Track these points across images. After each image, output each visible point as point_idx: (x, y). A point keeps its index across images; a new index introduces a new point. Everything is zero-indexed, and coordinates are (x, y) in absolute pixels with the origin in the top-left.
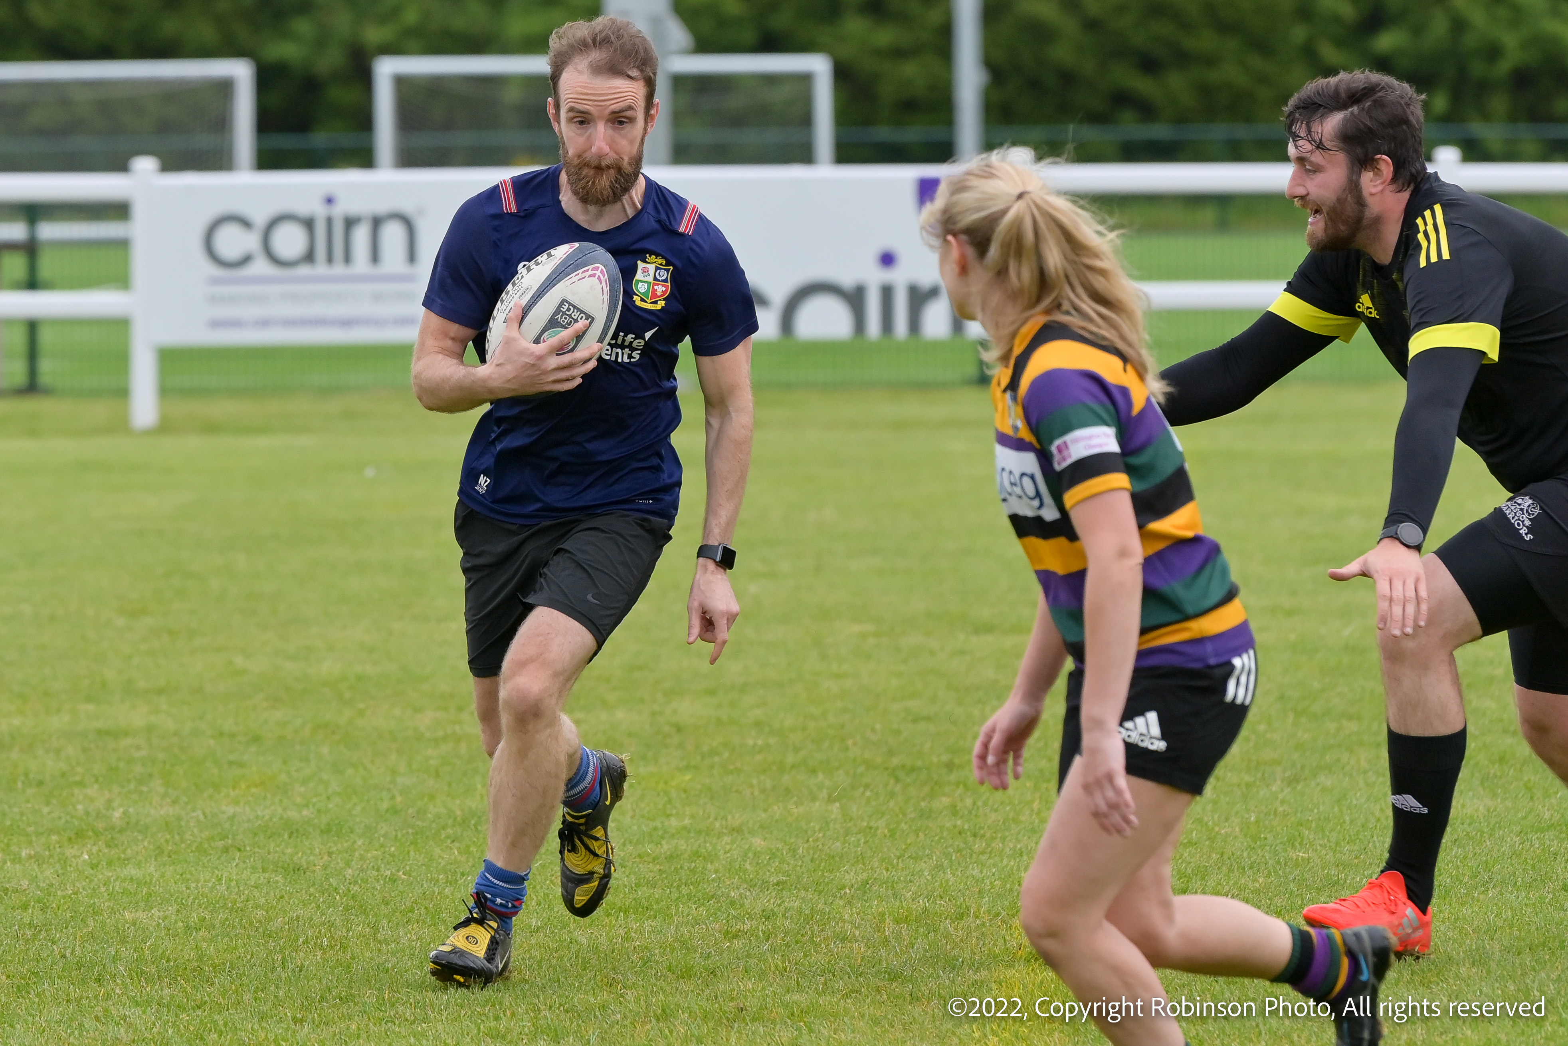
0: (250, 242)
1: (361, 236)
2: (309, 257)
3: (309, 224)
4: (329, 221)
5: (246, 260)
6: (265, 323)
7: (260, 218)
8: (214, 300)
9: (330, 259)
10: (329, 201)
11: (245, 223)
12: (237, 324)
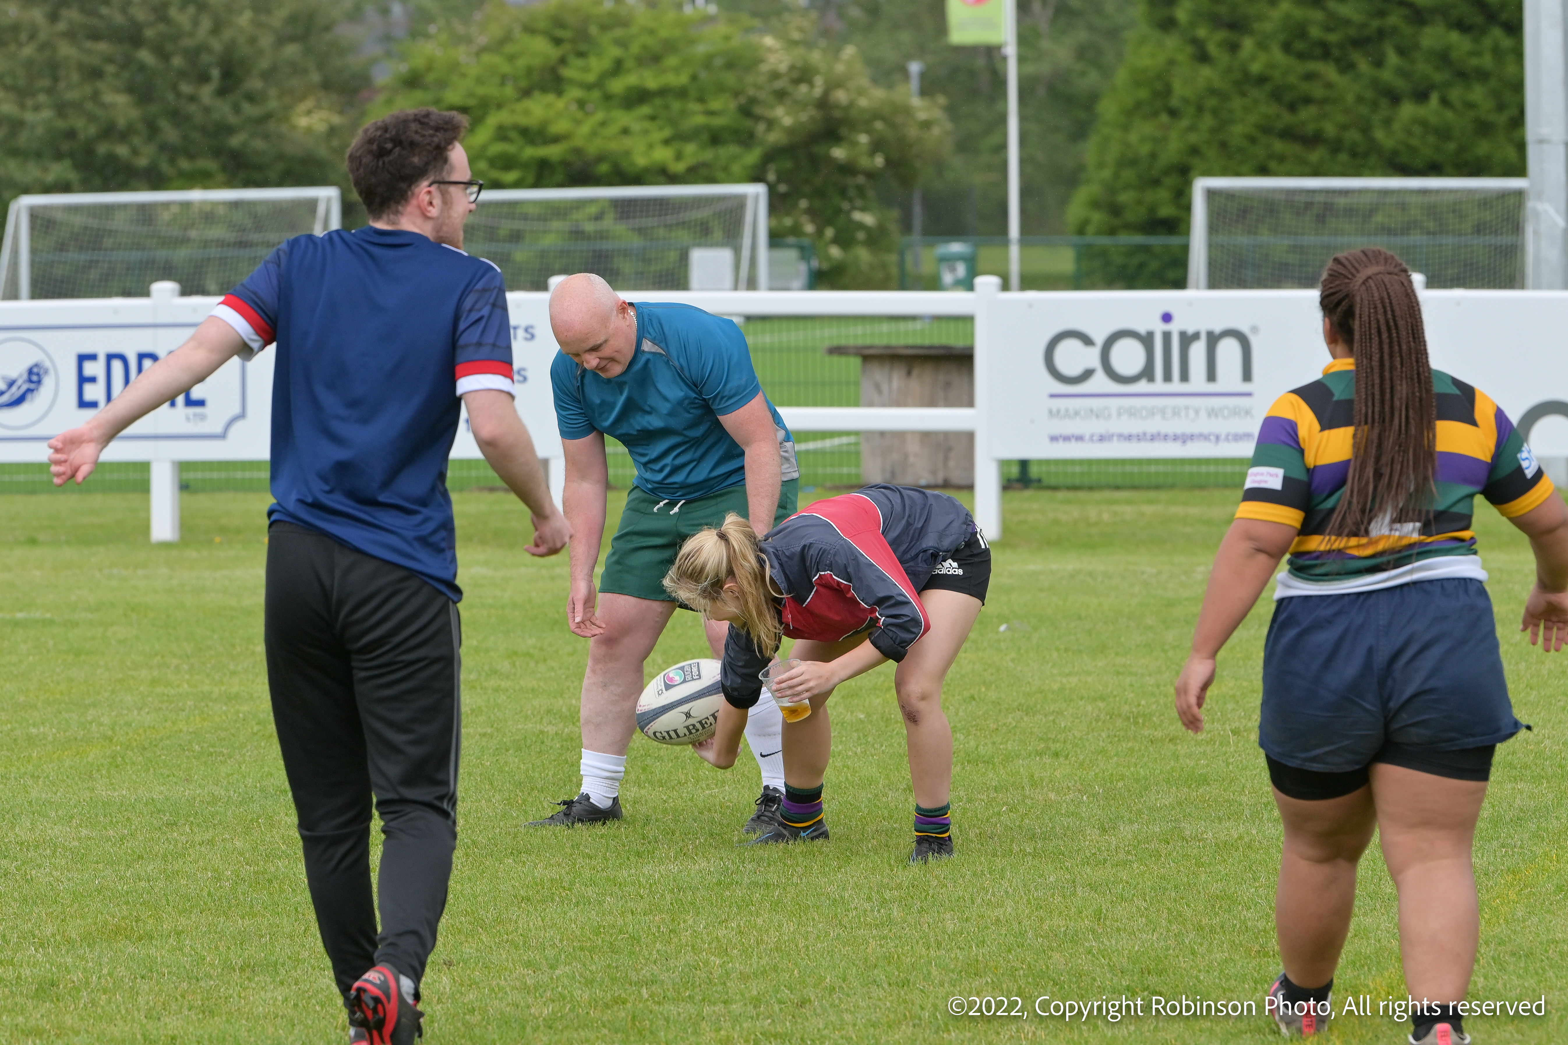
0: (1091, 357)
1: (1198, 352)
2: (1147, 373)
3: (1147, 340)
4: (1167, 336)
5: (1087, 374)
6: (1105, 438)
7: (1100, 335)
8: (1053, 414)
9: (1168, 378)
10: (1167, 318)
11: (1087, 341)
12: (1080, 438)
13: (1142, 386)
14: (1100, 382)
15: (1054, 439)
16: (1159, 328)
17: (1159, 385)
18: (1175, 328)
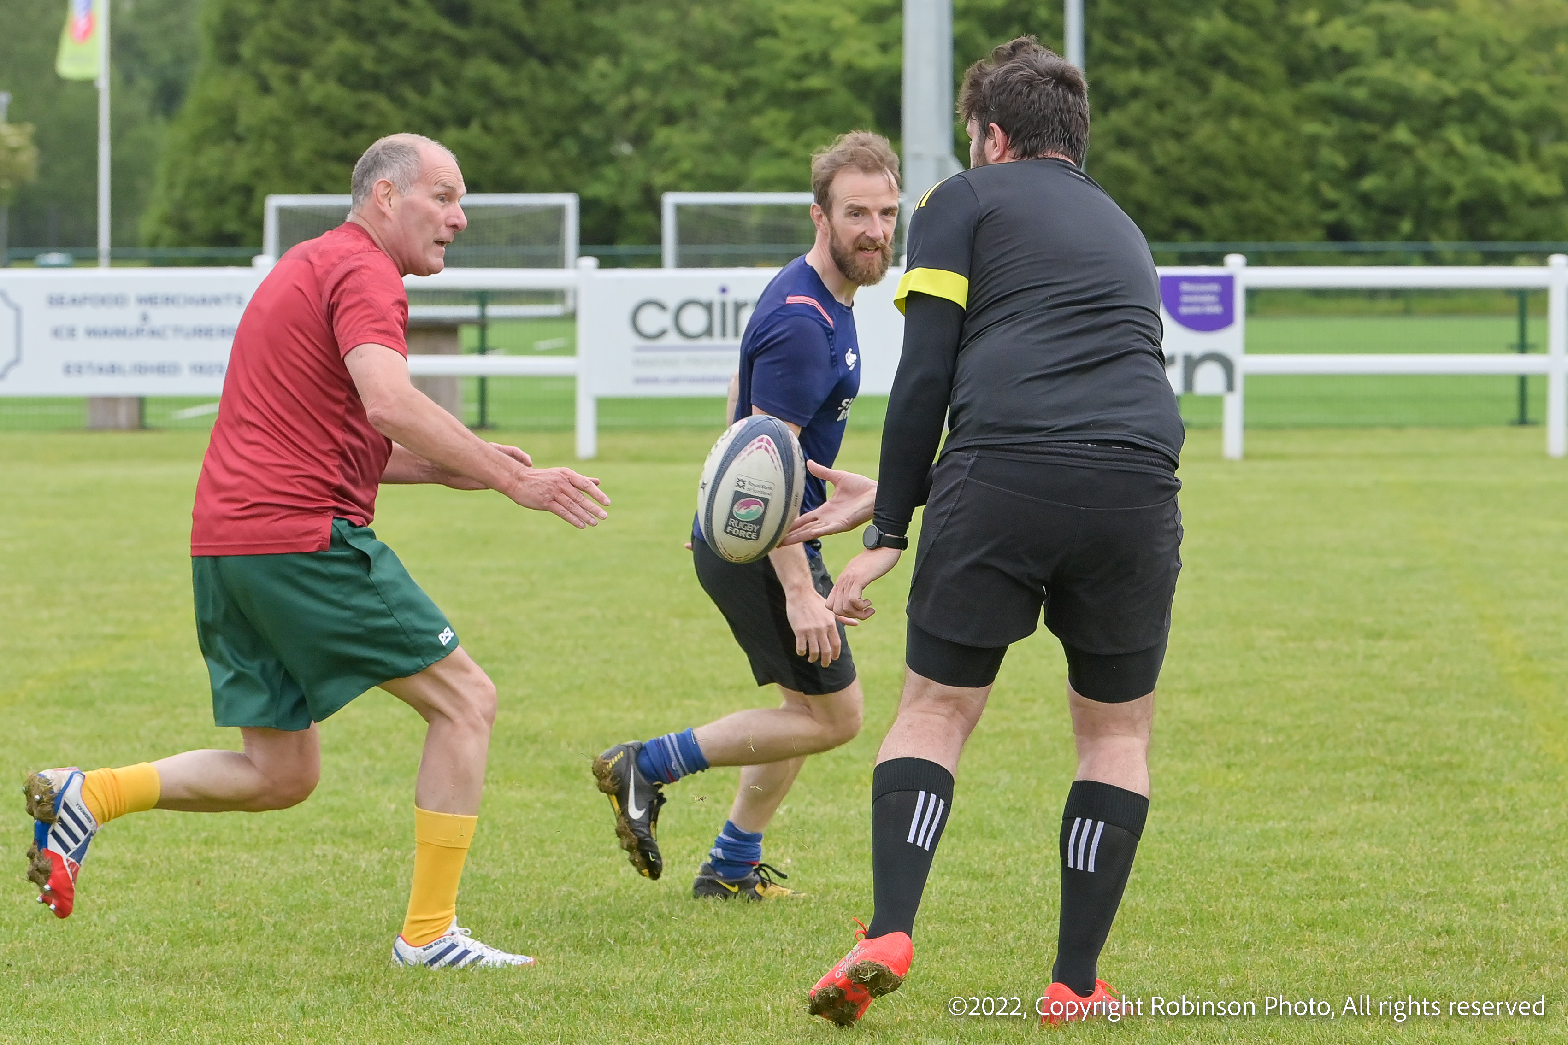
0: (665, 320)
2: (709, 332)
3: (708, 307)
4: (724, 305)
5: (662, 333)
6: (675, 380)
7: (672, 303)
8: (638, 363)
9: (724, 334)
10: (724, 290)
11: (662, 307)
12: (655, 380)
13: (705, 341)
14: (673, 338)
15: (639, 381)
16: (716, 298)
17: (717, 340)
18: (730, 298)
